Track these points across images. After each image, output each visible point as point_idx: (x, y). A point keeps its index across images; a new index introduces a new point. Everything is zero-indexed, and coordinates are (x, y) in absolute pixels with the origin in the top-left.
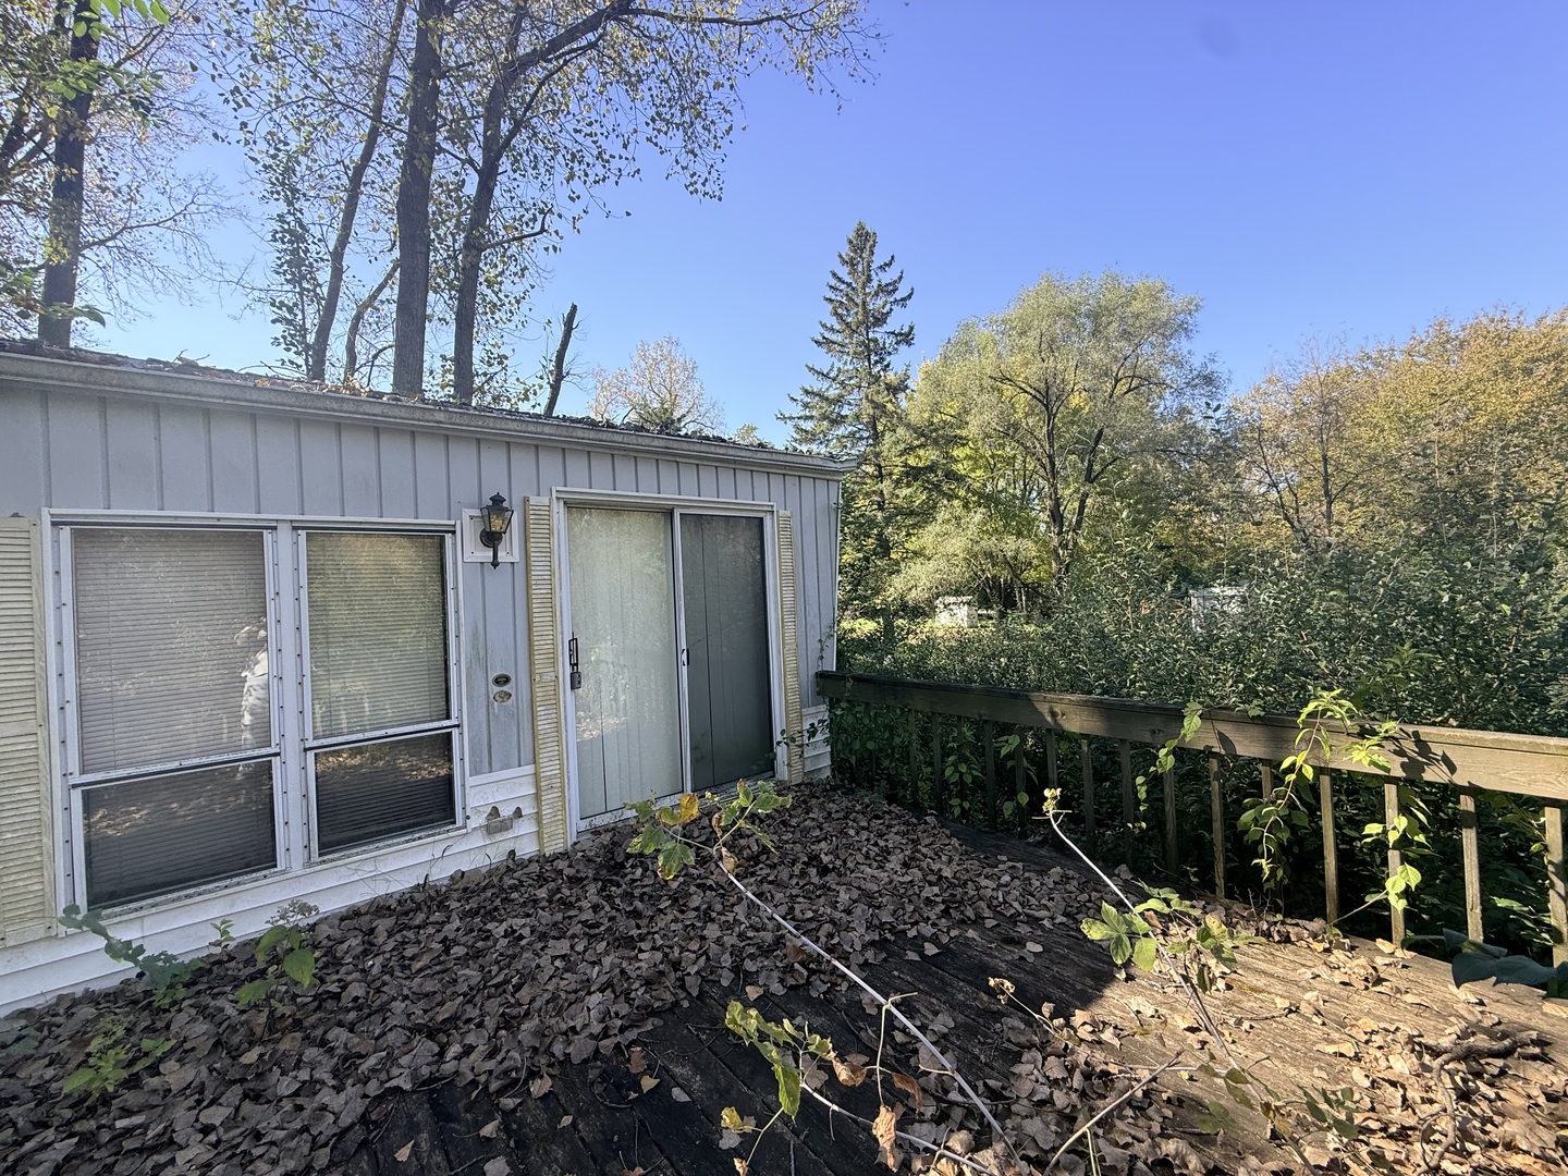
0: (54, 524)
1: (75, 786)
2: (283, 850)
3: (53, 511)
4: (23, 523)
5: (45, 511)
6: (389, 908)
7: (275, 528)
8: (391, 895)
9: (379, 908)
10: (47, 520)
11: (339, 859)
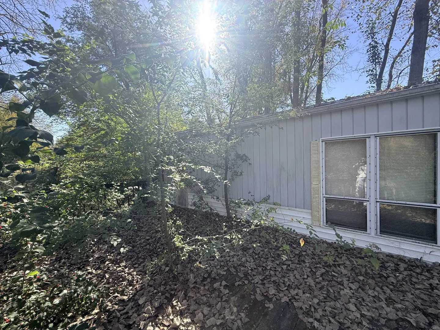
0: (322, 141)
1: (324, 197)
2: (369, 228)
3: (322, 139)
4: (317, 142)
5: (321, 139)
6: (405, 261)
7: (370, 137)
8: (406, 257)
9: (401, 259)
10: (321, 141)
11: (386, 237)
